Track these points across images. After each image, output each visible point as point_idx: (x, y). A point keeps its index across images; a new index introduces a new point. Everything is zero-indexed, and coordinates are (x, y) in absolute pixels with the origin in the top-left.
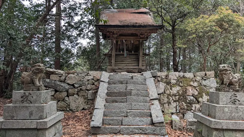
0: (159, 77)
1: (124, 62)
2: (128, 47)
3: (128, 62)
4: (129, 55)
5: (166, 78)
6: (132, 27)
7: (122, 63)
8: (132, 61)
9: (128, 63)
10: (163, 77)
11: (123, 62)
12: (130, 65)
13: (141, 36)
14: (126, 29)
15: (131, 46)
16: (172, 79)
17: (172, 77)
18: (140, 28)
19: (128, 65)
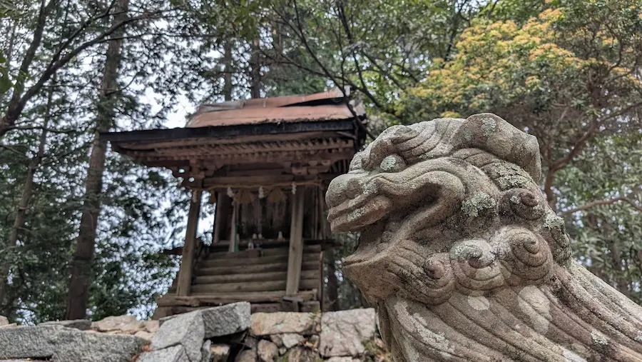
0: (268, 338)
1: (235, 277)
2: (272, 221)
3: (250, 276)
4: (263, 246)
5: (302, 347)
6: (238, 132)
7: (226, 282)
8: (266, 271)
9: (247, 281)
10: (290, 341)
11: (229, 277)
12: (255, 285)
13: (295, 171)
14: (218, 142)
15: (280, 214)
16: (333, 352)
17: (338, 337)
18: (268, 133)
19: (244, 285)
